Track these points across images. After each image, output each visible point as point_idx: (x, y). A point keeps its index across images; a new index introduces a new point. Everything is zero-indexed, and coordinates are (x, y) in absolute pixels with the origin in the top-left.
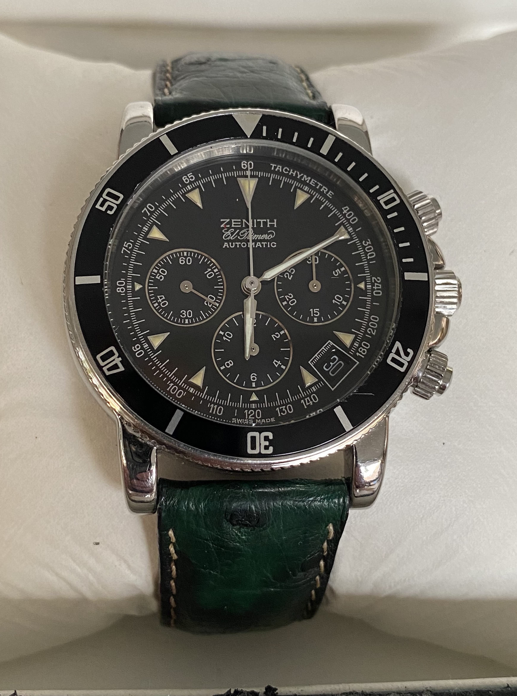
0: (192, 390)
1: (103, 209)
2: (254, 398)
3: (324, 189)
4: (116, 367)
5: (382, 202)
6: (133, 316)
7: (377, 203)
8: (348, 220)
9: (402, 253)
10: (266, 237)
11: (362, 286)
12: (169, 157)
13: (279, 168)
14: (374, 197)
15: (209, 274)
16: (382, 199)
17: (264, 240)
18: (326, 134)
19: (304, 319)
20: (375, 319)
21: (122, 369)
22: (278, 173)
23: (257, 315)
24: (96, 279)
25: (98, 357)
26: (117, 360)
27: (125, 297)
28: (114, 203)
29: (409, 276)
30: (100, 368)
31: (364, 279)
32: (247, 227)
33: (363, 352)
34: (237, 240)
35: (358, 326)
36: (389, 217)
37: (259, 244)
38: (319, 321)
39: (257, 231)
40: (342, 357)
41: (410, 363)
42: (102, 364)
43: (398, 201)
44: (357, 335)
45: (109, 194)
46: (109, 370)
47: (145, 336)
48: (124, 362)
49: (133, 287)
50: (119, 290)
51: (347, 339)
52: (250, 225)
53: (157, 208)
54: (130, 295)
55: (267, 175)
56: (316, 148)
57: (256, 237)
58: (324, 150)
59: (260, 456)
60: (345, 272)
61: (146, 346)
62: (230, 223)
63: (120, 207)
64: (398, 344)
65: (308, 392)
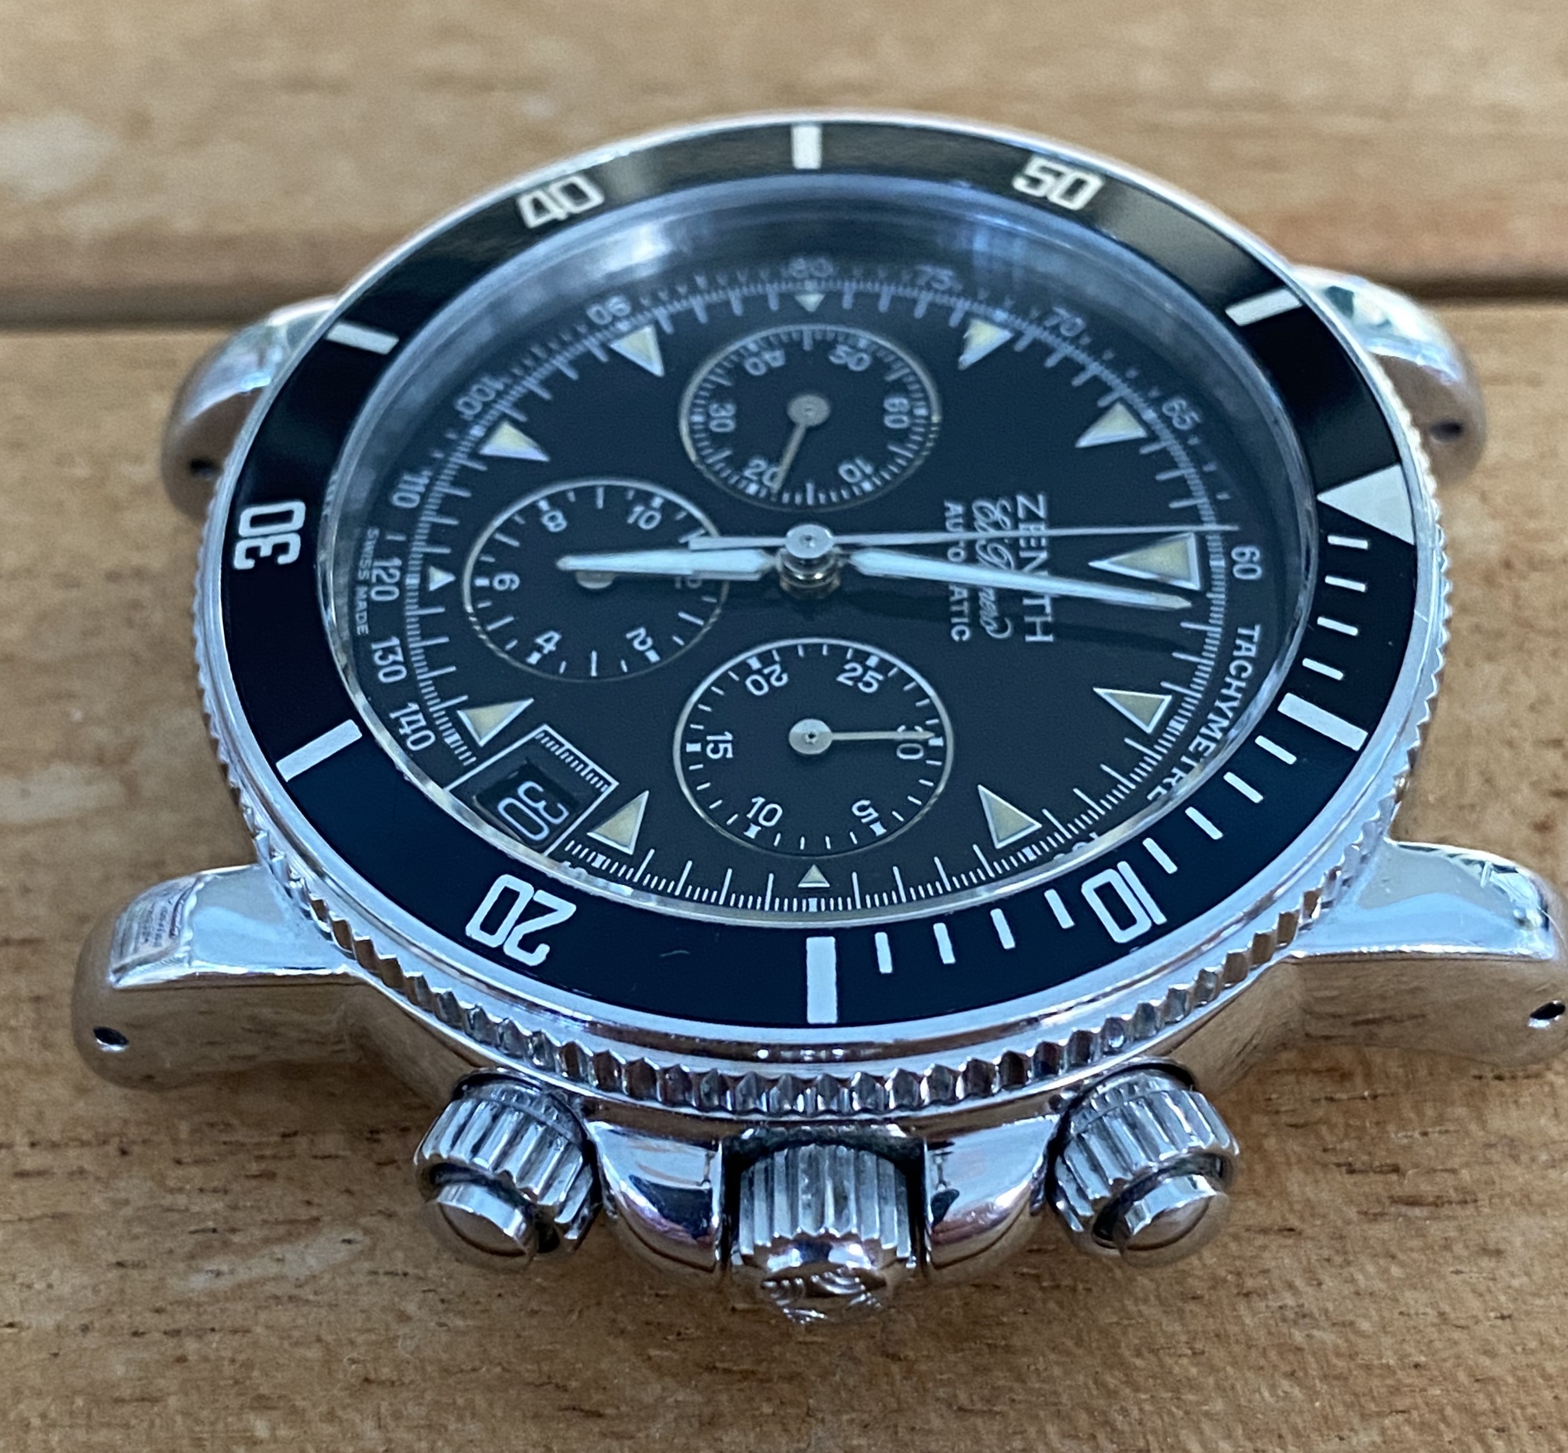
1: (1031, 171)
5: (1107, 876)
7: (1103, 863)
10: (989, 611)
14: (1132, 854)
15: (855, 470)
16: (1122, 878)
17: (976, 609)
19: (695, 715)
21: (534, 222)
26: (560, 211)
28: (1050, 191)
30: (543, 186)
34: (972, 536)
35: (665, 868)
36: (1054, 900)
37: (963, 595)
38: (688, 758)
41: (497, 955)
42: (555, 187)
43: (1120, 935)
44: (634, 861)
46: (535, 201)
48: (554, 226)
51: (619, 832)
58: (1294, 707)
59: (231, 538)
60: (867, 835)
62: (1032, 518)
64: (565, 910)
65: (443, 723)
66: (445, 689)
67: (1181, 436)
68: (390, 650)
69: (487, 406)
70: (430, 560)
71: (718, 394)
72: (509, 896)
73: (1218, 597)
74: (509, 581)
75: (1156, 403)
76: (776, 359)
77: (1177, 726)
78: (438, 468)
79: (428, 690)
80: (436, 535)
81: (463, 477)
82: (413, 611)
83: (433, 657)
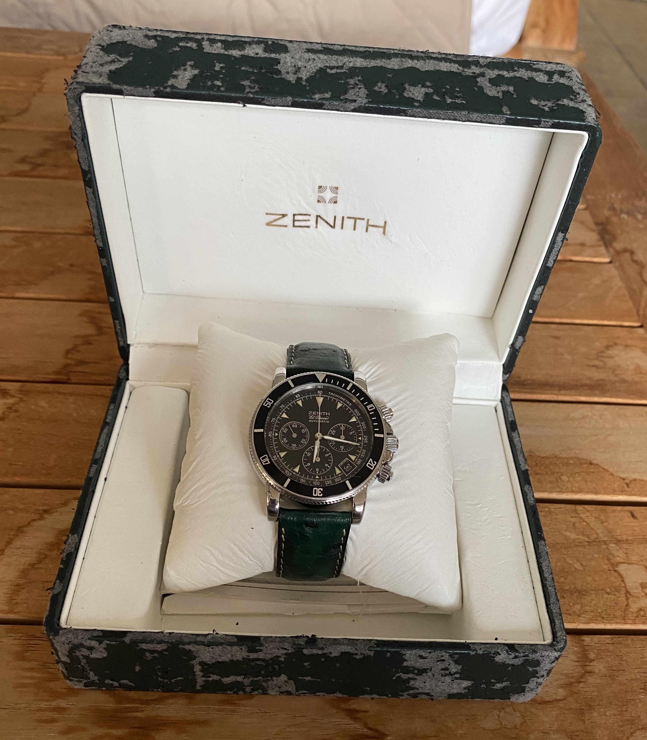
0: (294, 473)
1: (266, 406)
2: (317, 477)
3: (348, 402)
4: (267, 462)
5: (368, 408)
6: (274, 445)
7: (367, 409)
8: (356, 414)
9: (375, 427)
10: (325, 419)
11: (360, 438)
12: (291, 388)
13: (332, 394)
14: (365, 406)
15: (303, 431)
16: (368, 407)
17: (325, 420)
18: (349, 383)
19: (338, 450)
20: (364, 451)
21: (269, 463)
22: (331, 396)
23: (320, 447)
24: (262, 430)
25: (261, 458)
26: (268, 460)
27: (272, 438)
28: (270, 404)
29: (376, 435)
30: (261, 462)
31: (361, 436)
32: (318, 414)
33: (359, 463)
34: (314, 419)
35: (358, 453)
36: (371, 413)
37: (322, 421)
38: (343, 450)
39: (322, 416)
40: (351, 464)
41: (375, 467)
42: (262, 461)
43: (374, 408)
44: (357, 456)
45: (268, 400)
46: (264, 463)
47: (278, 453)
48: (270, 460)
49: (275, 434)
50: (269, 435)
51: (353, 458)
52: (320, 414)
53: (285, 406)
54: (273, 437)
55: (327, 396)
56: (345, 388)
57: (322, 418)
58: (348, 388)
59: (318, 497)
60: (354, 433)
61: (278, 456)
62: (312, 413)
63: (272, 405)
64: (371, 460)
65: (338, 476)
66: (333, 476)
67: (301, 396)
68: (327, 482)
69: (290, 472)
70: (314, 478)
71: (290, 445)
72: (369, 465)
73: (325, 396)
74: (317, 469)
75: (296, 398)
76: (285, 439)
77: (342, 402)
78: (299, 478)
79: (333, 478)
80: (310, 477)
81: (301, 475)
82: (321, 480)
83: (328, 477)
